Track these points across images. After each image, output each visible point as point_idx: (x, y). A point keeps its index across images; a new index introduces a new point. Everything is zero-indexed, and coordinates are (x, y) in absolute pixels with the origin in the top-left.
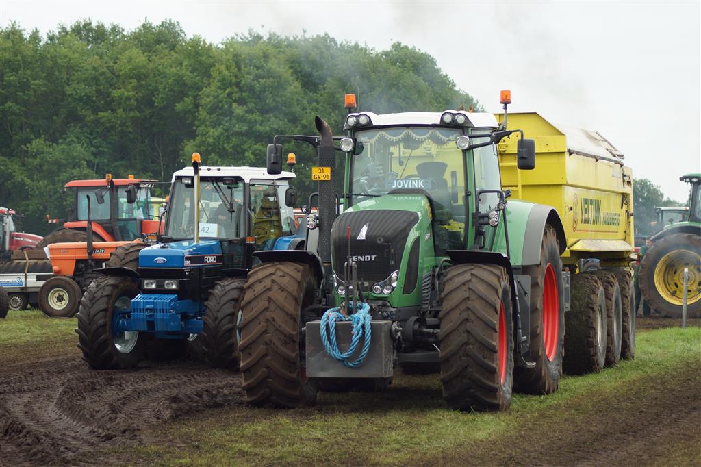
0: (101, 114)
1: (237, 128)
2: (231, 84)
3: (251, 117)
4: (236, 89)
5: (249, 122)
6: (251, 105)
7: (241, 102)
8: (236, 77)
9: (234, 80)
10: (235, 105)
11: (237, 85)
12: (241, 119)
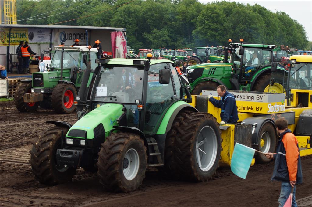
0: (173, 23)
1: (206, 27)
2: (205, 15)
3: (210, 24)
4: (206, 17)
5: (210, 25)
6: (210, 21)
7: (207, 20)
8: (207, 13)
9: (206, 14)
10: (206, 21)
11: (207, 15)
12: (207, 25)
